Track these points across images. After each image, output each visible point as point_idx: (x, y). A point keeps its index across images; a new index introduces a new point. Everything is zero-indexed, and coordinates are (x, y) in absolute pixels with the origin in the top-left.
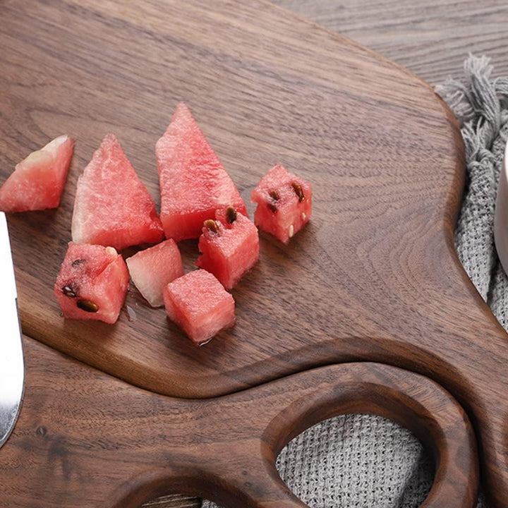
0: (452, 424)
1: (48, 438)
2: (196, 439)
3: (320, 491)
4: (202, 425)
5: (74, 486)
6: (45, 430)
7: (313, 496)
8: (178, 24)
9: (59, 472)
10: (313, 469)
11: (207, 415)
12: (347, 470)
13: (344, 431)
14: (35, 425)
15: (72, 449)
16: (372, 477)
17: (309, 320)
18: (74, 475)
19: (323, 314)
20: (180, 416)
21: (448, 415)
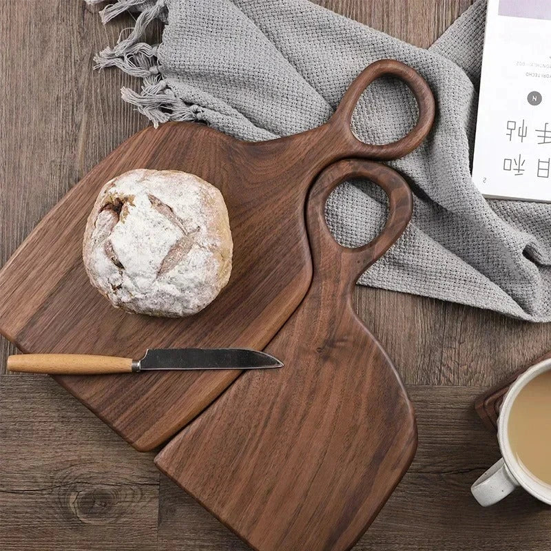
0: (350, 167)
1: (324, 348)
2: (337, 281)
3: (362, 231)
4: (330, 277)
5: (351, 338)
6: (319, 348)
7: (364, 235)
8: (68, 253)
9: (342, 344)
10: (350, 232)
11: (325, 274)
12: (354, 217)
13: (332, 214)
14: (315, 353)
15: (332, 337)
16: (360, 207)
17: (284, 219)
18: (345, 338)
19: (282, 212)
20: (323, 287)
21: (346, 168)
